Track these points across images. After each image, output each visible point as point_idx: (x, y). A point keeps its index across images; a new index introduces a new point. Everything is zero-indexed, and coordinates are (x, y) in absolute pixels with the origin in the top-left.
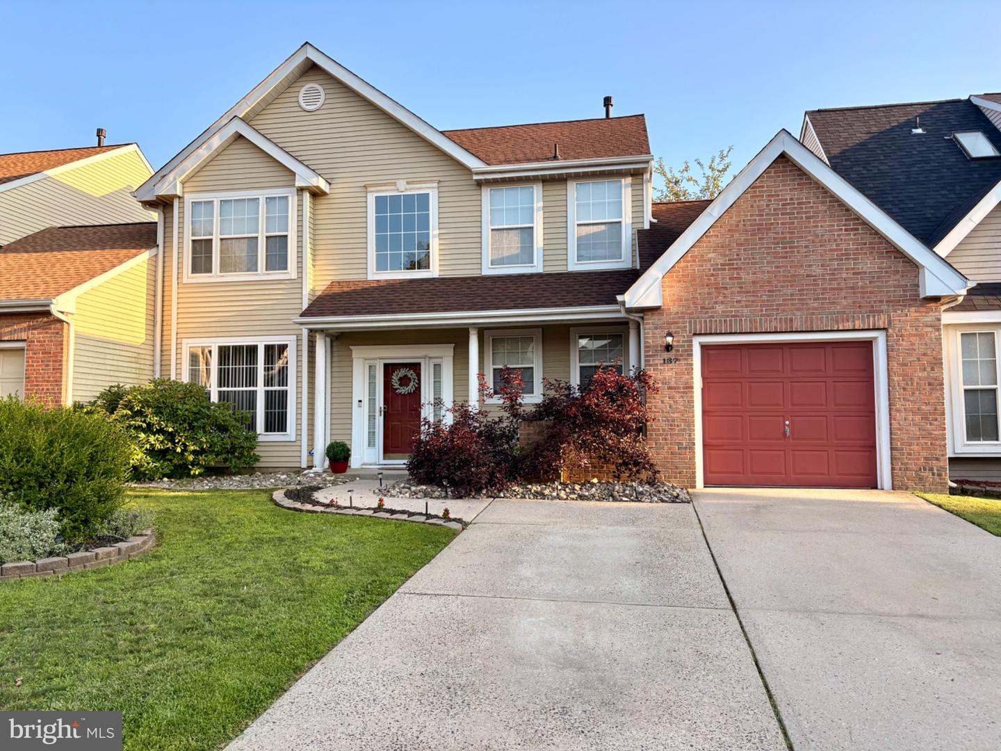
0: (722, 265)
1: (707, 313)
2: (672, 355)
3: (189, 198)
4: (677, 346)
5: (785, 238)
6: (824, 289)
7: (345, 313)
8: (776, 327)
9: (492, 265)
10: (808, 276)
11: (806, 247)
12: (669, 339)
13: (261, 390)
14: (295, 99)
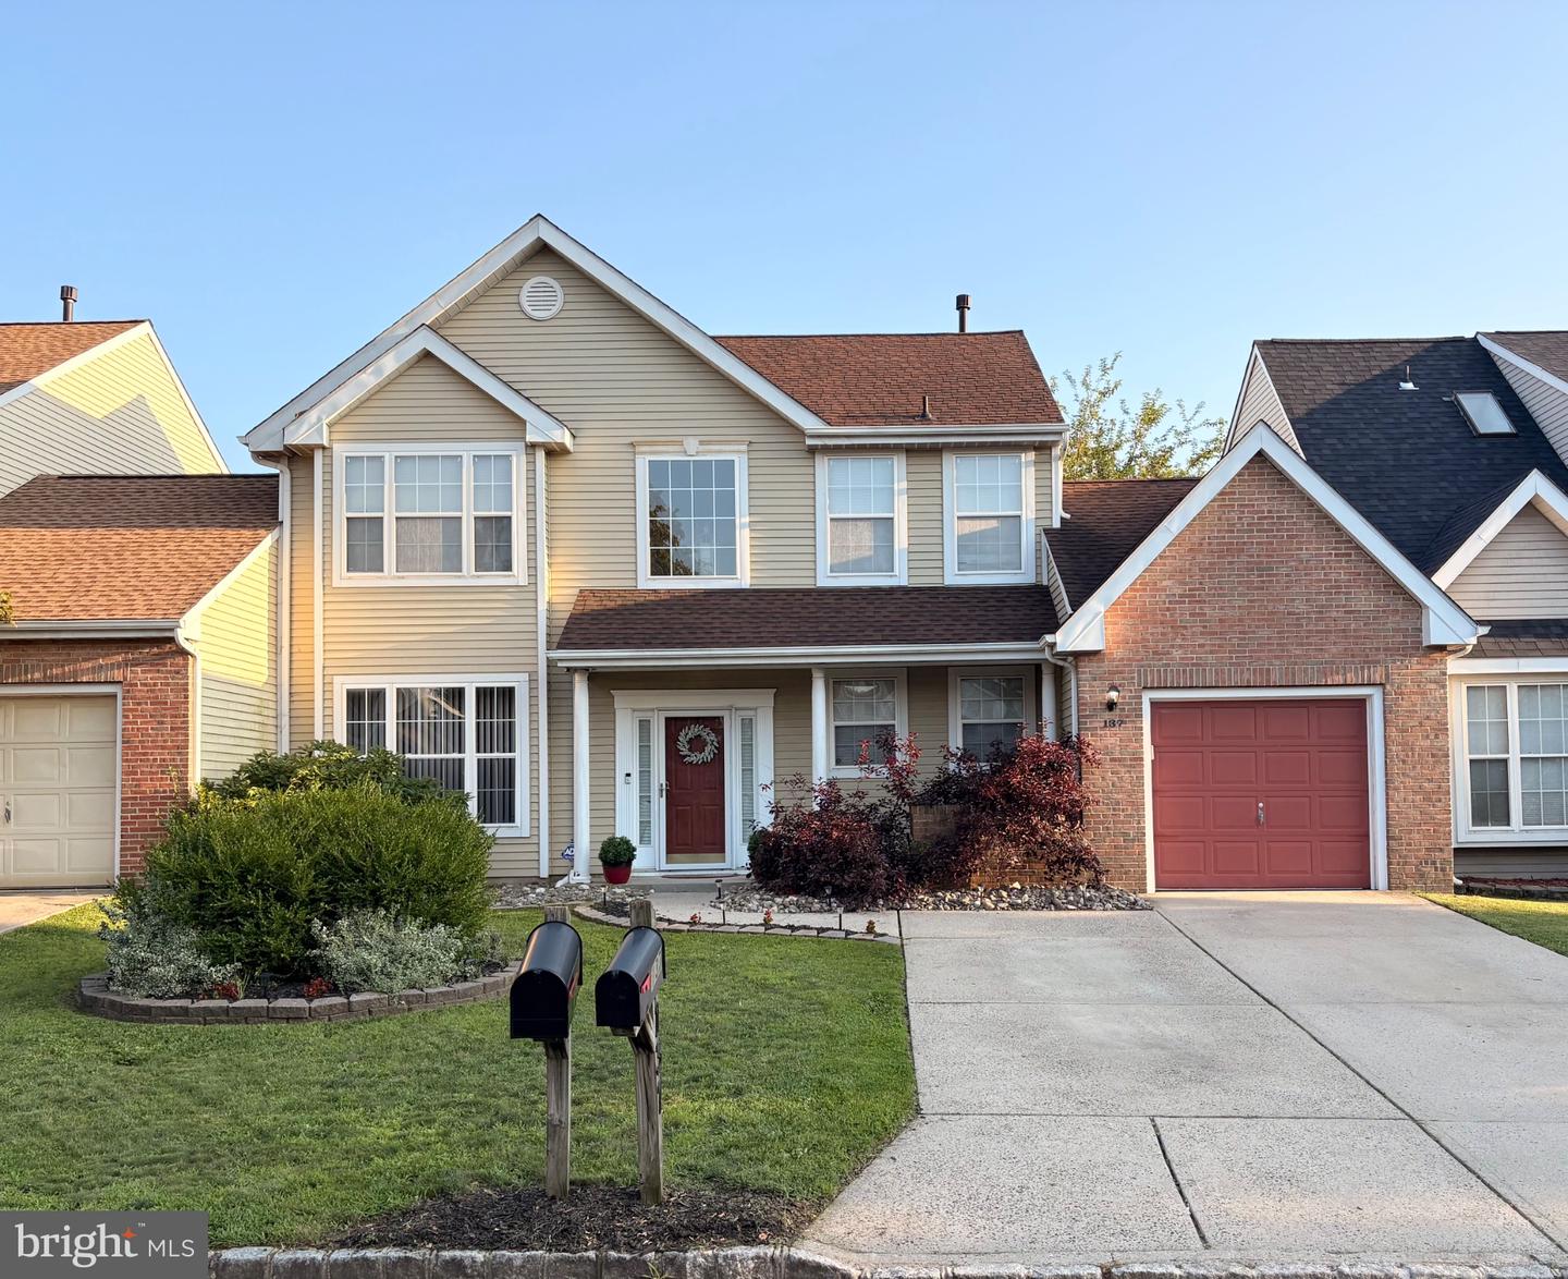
0: (1181, 596)
1: (1160, 660)
2: (1115, 715)
3: (341, 451)
4: (1122, 704)
5: (1262, 562)
6: (1309, 631)
7: (627, 645)
8: (1248, 681)
9: (831, 571)
10: (1289, 614)
11: (1287, 575)
12: (1113, 695)
13: (471, 758)
14: (514, 299)
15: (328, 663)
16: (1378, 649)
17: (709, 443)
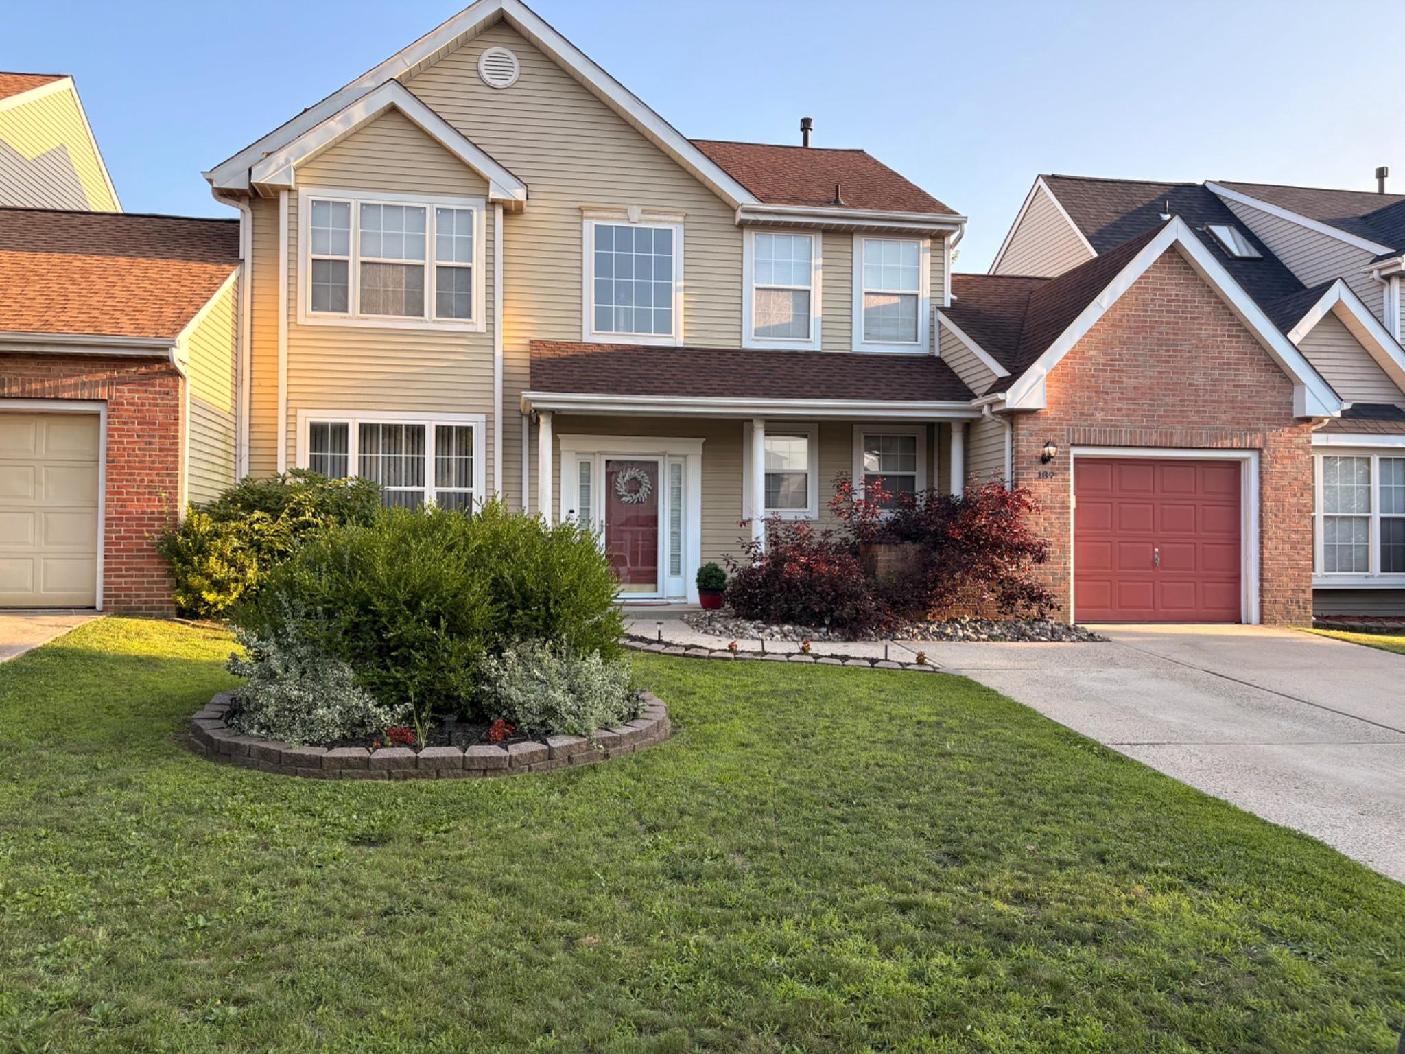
1: (1086, 420)
2: (1048, 467)
3: (307, 194)
4: (1055, 458)
5: (1169, 339)
6: (1205, 401)
7: (593, 389)
8: (1156, 442)
9: (756, 336)
10: (1190, 385)
11: (1189, 352)
12: (1051, 450)
13: (430, 491)
14: (473, 66)
15: (292, 397)
16: (1258, 419)
17: (650, 212)
